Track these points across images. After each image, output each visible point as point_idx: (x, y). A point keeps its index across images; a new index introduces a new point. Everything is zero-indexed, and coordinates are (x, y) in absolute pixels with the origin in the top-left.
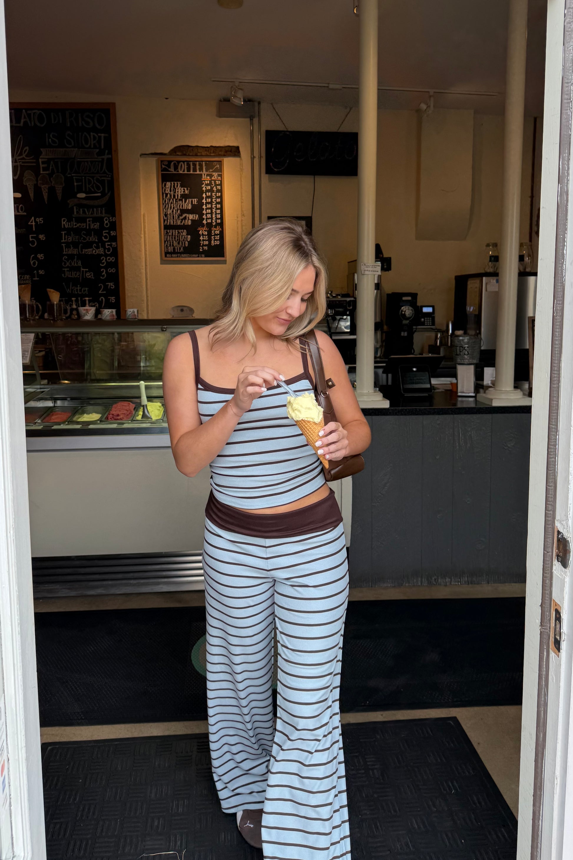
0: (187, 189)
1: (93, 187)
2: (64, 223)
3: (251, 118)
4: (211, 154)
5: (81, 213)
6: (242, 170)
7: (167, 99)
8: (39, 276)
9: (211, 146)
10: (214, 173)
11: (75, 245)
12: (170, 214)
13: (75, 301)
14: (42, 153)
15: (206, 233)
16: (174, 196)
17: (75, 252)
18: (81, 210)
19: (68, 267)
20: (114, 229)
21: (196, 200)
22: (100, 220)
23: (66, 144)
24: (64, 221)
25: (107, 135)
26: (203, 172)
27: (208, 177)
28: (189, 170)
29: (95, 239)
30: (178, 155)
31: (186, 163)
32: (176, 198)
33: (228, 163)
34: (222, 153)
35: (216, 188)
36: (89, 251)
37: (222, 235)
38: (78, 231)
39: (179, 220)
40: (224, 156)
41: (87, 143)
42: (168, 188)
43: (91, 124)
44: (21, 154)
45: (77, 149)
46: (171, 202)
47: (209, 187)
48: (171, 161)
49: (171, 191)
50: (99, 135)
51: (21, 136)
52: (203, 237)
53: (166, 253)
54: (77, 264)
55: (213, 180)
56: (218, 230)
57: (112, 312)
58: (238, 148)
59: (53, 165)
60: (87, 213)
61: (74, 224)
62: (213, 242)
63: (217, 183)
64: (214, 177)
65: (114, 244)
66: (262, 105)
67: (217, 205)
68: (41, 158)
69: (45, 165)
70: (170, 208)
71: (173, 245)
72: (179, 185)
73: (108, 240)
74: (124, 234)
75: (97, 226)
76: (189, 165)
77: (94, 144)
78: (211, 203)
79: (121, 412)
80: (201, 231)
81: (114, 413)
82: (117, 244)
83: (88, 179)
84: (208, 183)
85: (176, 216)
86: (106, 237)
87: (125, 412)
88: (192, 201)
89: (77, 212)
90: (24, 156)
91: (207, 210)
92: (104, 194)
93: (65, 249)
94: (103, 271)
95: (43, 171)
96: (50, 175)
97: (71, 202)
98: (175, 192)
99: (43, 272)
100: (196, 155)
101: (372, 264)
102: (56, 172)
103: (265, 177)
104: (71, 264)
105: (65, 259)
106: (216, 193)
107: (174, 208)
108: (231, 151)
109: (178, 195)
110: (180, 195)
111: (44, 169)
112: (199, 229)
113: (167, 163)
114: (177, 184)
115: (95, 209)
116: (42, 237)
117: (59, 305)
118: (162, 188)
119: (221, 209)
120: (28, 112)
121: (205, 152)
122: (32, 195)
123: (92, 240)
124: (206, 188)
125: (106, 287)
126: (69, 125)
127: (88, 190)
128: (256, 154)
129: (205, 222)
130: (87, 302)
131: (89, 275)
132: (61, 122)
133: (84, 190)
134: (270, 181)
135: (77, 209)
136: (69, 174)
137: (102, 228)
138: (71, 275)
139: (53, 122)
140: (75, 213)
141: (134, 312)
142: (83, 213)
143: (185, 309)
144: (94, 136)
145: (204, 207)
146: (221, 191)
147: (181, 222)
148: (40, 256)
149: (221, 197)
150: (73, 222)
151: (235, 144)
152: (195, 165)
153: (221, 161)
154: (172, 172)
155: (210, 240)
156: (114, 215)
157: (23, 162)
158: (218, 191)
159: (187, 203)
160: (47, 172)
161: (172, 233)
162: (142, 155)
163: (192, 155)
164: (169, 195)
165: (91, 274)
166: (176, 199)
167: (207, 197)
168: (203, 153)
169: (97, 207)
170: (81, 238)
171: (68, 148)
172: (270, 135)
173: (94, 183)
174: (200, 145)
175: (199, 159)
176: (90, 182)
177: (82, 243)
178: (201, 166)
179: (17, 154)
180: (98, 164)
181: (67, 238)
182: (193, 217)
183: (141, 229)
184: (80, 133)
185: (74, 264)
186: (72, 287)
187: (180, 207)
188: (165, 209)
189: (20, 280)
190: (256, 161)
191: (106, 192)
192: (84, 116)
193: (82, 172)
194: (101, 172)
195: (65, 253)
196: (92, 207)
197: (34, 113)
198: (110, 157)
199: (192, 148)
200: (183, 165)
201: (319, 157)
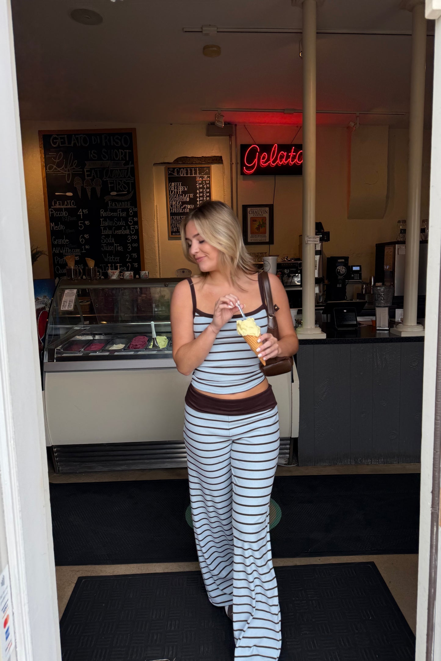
0: (186, 188)
2: (103, 213)
3: (230, 136)
4: (203, 163)
5: (114, 206)
6: (224, 173)
7: (171, 124)
8: (86, 249)
9: (203, 157)
10: (205, 176)
11: (110, 228)
12: (174, 205)
14: (86, 164)
16: (177, 192)
17: (110, 232)
18: (114, 203)
19: (105, 243)
20: (136, 216)
21: (192, 194)
22: (127, 210)
23: (102, 158)
24: (102, 211)
25: (130, 151)
26: (197, 175)
27: (201, 179)
28: (187, 174)
29: (124, 223)
30: (180, 164)
31: (185, 169)
33: (215, 168)
34: (210, 161)
35: (206, 186)
36: (119, 232)
38: (111, 218)
39: (181, 209)
40: (212, 163)
41: (117, 157)
42: (173, 187)
43: (120, 144)
44: (72, 166)
45: (110, 161)
46: (175, 196)
47: (201, 185)
48: (175, 168)
49: (175, 189)
50: (125, 151)
51: (72, 153)
53: (172, 232)
54: (111, 241)
55: (204, 180)
57: (131, 273)
58: (221, 157)
59: (94, 173)
60: (118, 206)
63: (207, 183)
64: (205, 178)
65: (136, 226)
66: (238, 127)
68: (86, 168)
69: (89, 173)
70: (174, 201)
71: (177, 227)
72: (180, 185)
73: (132, 224)
74: (143, 219)
75: (124, 214)
76: (187, 170)
77: (122, 157)
78: (203, 196)
79: (139, 344)
81: (134, 344)
82: (138, 227)
83: (118, 182)
84: (201, 182)
85: (178, 206)
86: (131, 222)
87: (142, 343)
88: (189, 196)
89: (111, 205)
90: (74, 167)
92: (129, 192)
93: (103, 231)
94: (129, 245)
96: (92, 180)
97: (107, 198)
98: (178, 190)
99: (88, 247)
100: (192, 163)
101: (313, 236)
102: (96, 177)
103: (240, 177)
104: (107, 241)
105: (103, 237)
106: (206, 189)
107: (177, 201)
108: (216, 160)
109: (180, 192)
110: (181, 191)
111: (88, 176)
113: (172, 170)
114: (179, 184)
115: (123, 203)
116: (87, 223)
117: (94, 269)
118: (169, 187)
120: (76, 136)
121: (198, 161)
122: (80, 194)
123: (121, 224)
124: (199, 186)
125: (131, 256)
126: (104, 144)
127: (118, 190)
128: (234, 161)
130: (119, 267)
131: (120, 249)
132: (99, 143)
133: (115, 190)
134: (244, 180)
135: (111, 203)
136: (105, 179)
137: (128, 215)
138: (108, 249)
139: (93, 143)
140: (110, 206)
141: (146, 273)
143: (185, 271)
144: (121, 152)
145: (198, 199)
146: (209, 188)
147: (182, 211)
148: (86, 236)
149: (210, 192)
150: (108, 212)
151: (219, 155)
152: (191, 170)
153: (209, 167)
154: (176, 175)
156: (136, 207)
157: (73, 171)
158: (207, 188)
159: (186, 197)
160: (90, 178)
161: (176, 218)
162: (155, 164)
163: (189, 164)
164: (173, 192)
165: (121, 248)
166: (179, 195)
167: (200, 193)
168: (197, 161)
169: (124, 201)
170: (113, 223)
171: (104, 160)
172: (244, 148)
173: (122, 185)
174: (195, 156)
175: (194, 166)
176: (119, 184)
177: (114, 226)
178: (195, 170)
179: (69, 165)
180: (125, 172)
181: (105, 223)
182: (191, 207)
183: (155, 216)
184: (112, 150)
185: (110, 241)
186: (108, 257)
187: (181, 200)
188: (171, 202)
189: (73, 253)
190: (234, 166)
191: (131, 190)
192: (115, 138)
193: (114, 177)
194: (127, 177)
195: (103, 233)
196: (121, 201)
197: (80, 137)
198: (133, 166)
199: (189, 158)
200: (183, 171)
201: (278, 162)
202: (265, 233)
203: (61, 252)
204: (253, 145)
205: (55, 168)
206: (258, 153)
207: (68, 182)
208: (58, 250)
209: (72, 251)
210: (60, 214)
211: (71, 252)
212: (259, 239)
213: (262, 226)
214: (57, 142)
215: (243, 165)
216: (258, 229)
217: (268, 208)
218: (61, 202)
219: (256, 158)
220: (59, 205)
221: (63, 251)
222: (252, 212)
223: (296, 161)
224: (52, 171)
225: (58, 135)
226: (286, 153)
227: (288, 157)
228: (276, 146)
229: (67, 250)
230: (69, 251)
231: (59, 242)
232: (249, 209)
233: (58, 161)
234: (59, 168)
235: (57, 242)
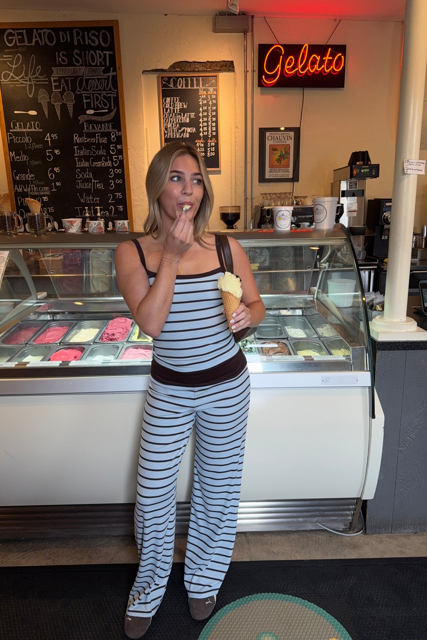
0: (185, 104)
1: (100, 103)
2: (77, 139)
3: (245, 32)
4: (208, 70)
5: (91, 129)
6: (235, 84)
7: (166, 15)
8: (56, 187)
9: (208, 62)
10: (210, 88)
11: (87, 158)
12: (170, 127)
13: (88, 209)
14: (53, 71)
15: (203, 145)
16: (174, 110)
17: (87, 164)
18: (91, 125)
19: (81, 179)
20: (120, 143)
21: (193, 113)
22: (108, 135)
23: (74, 62)
24: (76, 136)
25: (111, 53)
26: (199, 87)
27: (205, 92)
28: (187, 85)
29: (104, 153)
30: (177, 71)
31: (184, 78)
32: (176, 112)
33: (223, 77)
34: (218, 68)
35: (212, 102)
36: (98, 164)
37: (217, 146)
38: (88, 146)
39: (178, 133)
40: (220, 71)
41: (93, 61)
42: (168, 103)
43: (97, 43)
44: (34, 73)
45: (85, 67)
46: (170, 116)
47: (205, 101)
48: (170, 78)
49: (170, 106)
50: (104, 52)
51: (33, 55)
52: (200, 149)
54: (89, 176)
55: (209, 95)
56: (214, 142)
57: (100, 224)
58: (232, 62)
59: (64, 83)
60: (96, 129)
61: (85, 139)
62: (208, 154)
63: (213, 97)
64: (210, 92)
65: (120, 156)
66: (255, 19)
67: (213, 118)
68: (52, 77)
69: (57, 84)
70: (169, 122)
72: (178, 100)
73: (114, 153)
74: (129, 147)
75: (104, 140)
76: (187, 81)
77: (100, 62)
78: (207, 116)
80: (198, 143)
81: (110, 332)
82: (123, 157)
83: (96, 96)
84: (205, 97)
85: (175, 130)
86: (113, 151)
87: (121, 330)
88: (190, 115)
89: (87, 128)
90: (37, 75)
91: (204, 123)
92: (110, 111)
93: (78, 162)
94: (112, 182)
95: (55, 89)
96: (62, 93)
97: (82, 119)
98: (174, 107)
99: (60, 184)
100: (194, 71)
102: (66, 90)
103: (257, 90)
104: (83, 176)
105: (78, 171)
106: (212, 107)
107: (173, 122)
108: (226, 66)
109: (177, 110)
110: (179, 109)
111: (56, 87)
112: (196, 141)
113: (167, 79)
114: (176, 99)
115: (103, 125)
116: (56, 151)
118: (163, 103)
119: (216, 122)
120: (38, 31)
121: (202, 68)
122: (46, 112)
123: (101, 153)
124: (202, 102)
125: (114, 197)
126: (76, 43)
127: (96, 107)
128: (249, 68)
129: (201, 134)
130: (99, 211)
131: (100, 186)
132: (69, 41)
133: (92, 107)
134: (262, 94)
135: (87, 125)
136: (79, 91)
137: (109, 142)
138: (84, 186)
139: (62, 41)
140: (85, 129)
141: (124, 224)
142: (92, 128)
144: (99, 54)
145: (201, 120)
146: (216, 105)
147: (180, 135)
148: (56, 169)
149: (216, 111)
150: (84, 137)
151: (230, 60)
152: (192, 81)
153: (216, 76)
154: (172, 87)
155: (206, 152)
156: (119, 130)
157: (37, 81)
158: (214, 105)
159: (185, 117)
160: (59, 90)
162: (144, 72)
163: (190, 71)
164: (169, 109)
165: (101, 185)
166: (175, 114)
167: (203, 111)
168: (200, 68)
169: (104, 122)
170: (91, 152)
171: (77, 66)
172: (263, 49)
173: (101, 100)
174: (197, 61)
175: (196, 75)
176: (97, 99)
177: (92, 156)
178: (198, 81)
179: (30, 73)
180: (104, 82)
181: (80, 152)
182: (191, 130)
183: (144, 142)
184: (87, 52)
185: (86, 176)
186: (85, 198)
187: (179, 121)
188: (166, 123)
189: (40, 191)
190: (249, 75)
191: (112, 108)
192: (90, 35)
193: (91, 88)
194: (108, 89)
195: (78, 166)
196: (100, 123)
197: (44, 33)
198: (116, 74)
199: (190, 64)
200: (181, 81)
201: (308, 70)
202: (288, 166)
203: (25, 190)
204: (276, 45)
205: (12, 76)
206: (281, 57)
207: (30, 96)
208: (21, 188)
209: (38, 189)
210: (21, 140)
211: (38, 191)
212: (280, 174)
213: (284, 156)
214: (13, 40)
215: (261, 72)
216: (279, 160)
217: (293, 133)
218: (22, 123)
219: (279, 64)
220: (20, 128)
221: (27, 189)
222: (272, 138)
223: (333, 68)
224: (8, 81)
225: (13, 29)
226: (319, 57)
227: (322, 62)
228: (306, 46)
229: (32, 188)
230: (35, 189)
231: (22, 178)
232: (268, 134)
233: (16, 66)
234: (17, 76)
235: (20, 177)
